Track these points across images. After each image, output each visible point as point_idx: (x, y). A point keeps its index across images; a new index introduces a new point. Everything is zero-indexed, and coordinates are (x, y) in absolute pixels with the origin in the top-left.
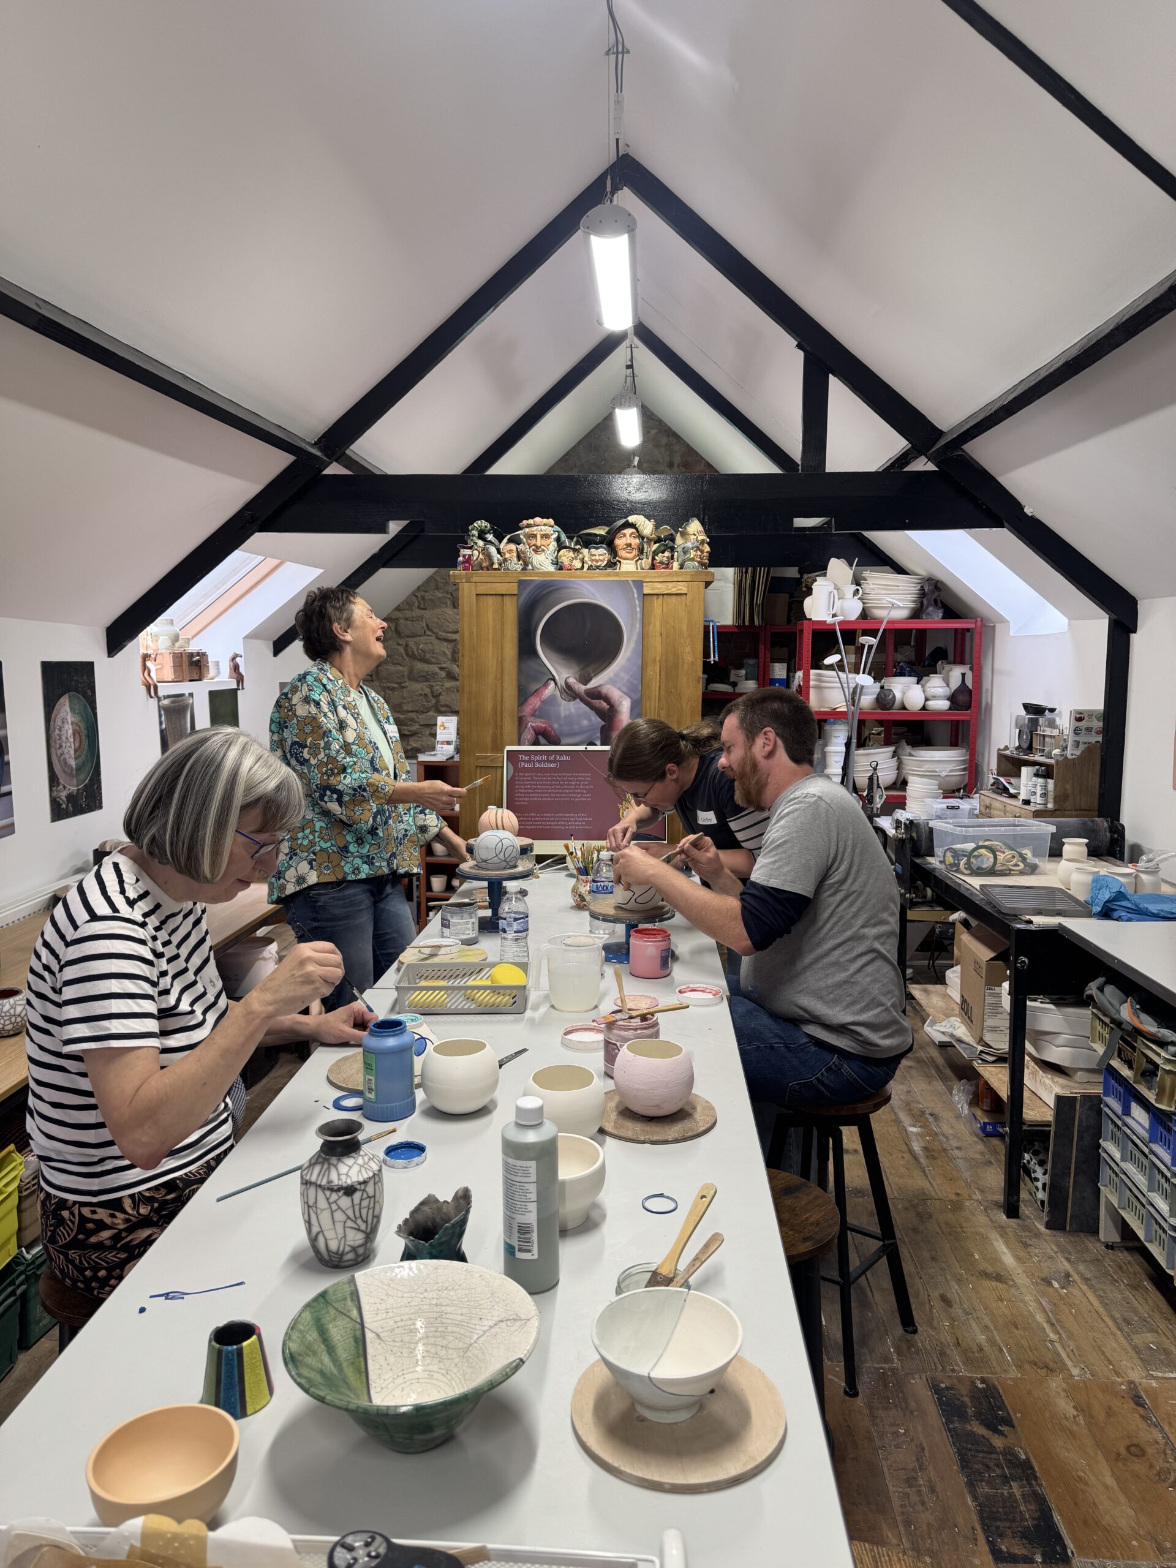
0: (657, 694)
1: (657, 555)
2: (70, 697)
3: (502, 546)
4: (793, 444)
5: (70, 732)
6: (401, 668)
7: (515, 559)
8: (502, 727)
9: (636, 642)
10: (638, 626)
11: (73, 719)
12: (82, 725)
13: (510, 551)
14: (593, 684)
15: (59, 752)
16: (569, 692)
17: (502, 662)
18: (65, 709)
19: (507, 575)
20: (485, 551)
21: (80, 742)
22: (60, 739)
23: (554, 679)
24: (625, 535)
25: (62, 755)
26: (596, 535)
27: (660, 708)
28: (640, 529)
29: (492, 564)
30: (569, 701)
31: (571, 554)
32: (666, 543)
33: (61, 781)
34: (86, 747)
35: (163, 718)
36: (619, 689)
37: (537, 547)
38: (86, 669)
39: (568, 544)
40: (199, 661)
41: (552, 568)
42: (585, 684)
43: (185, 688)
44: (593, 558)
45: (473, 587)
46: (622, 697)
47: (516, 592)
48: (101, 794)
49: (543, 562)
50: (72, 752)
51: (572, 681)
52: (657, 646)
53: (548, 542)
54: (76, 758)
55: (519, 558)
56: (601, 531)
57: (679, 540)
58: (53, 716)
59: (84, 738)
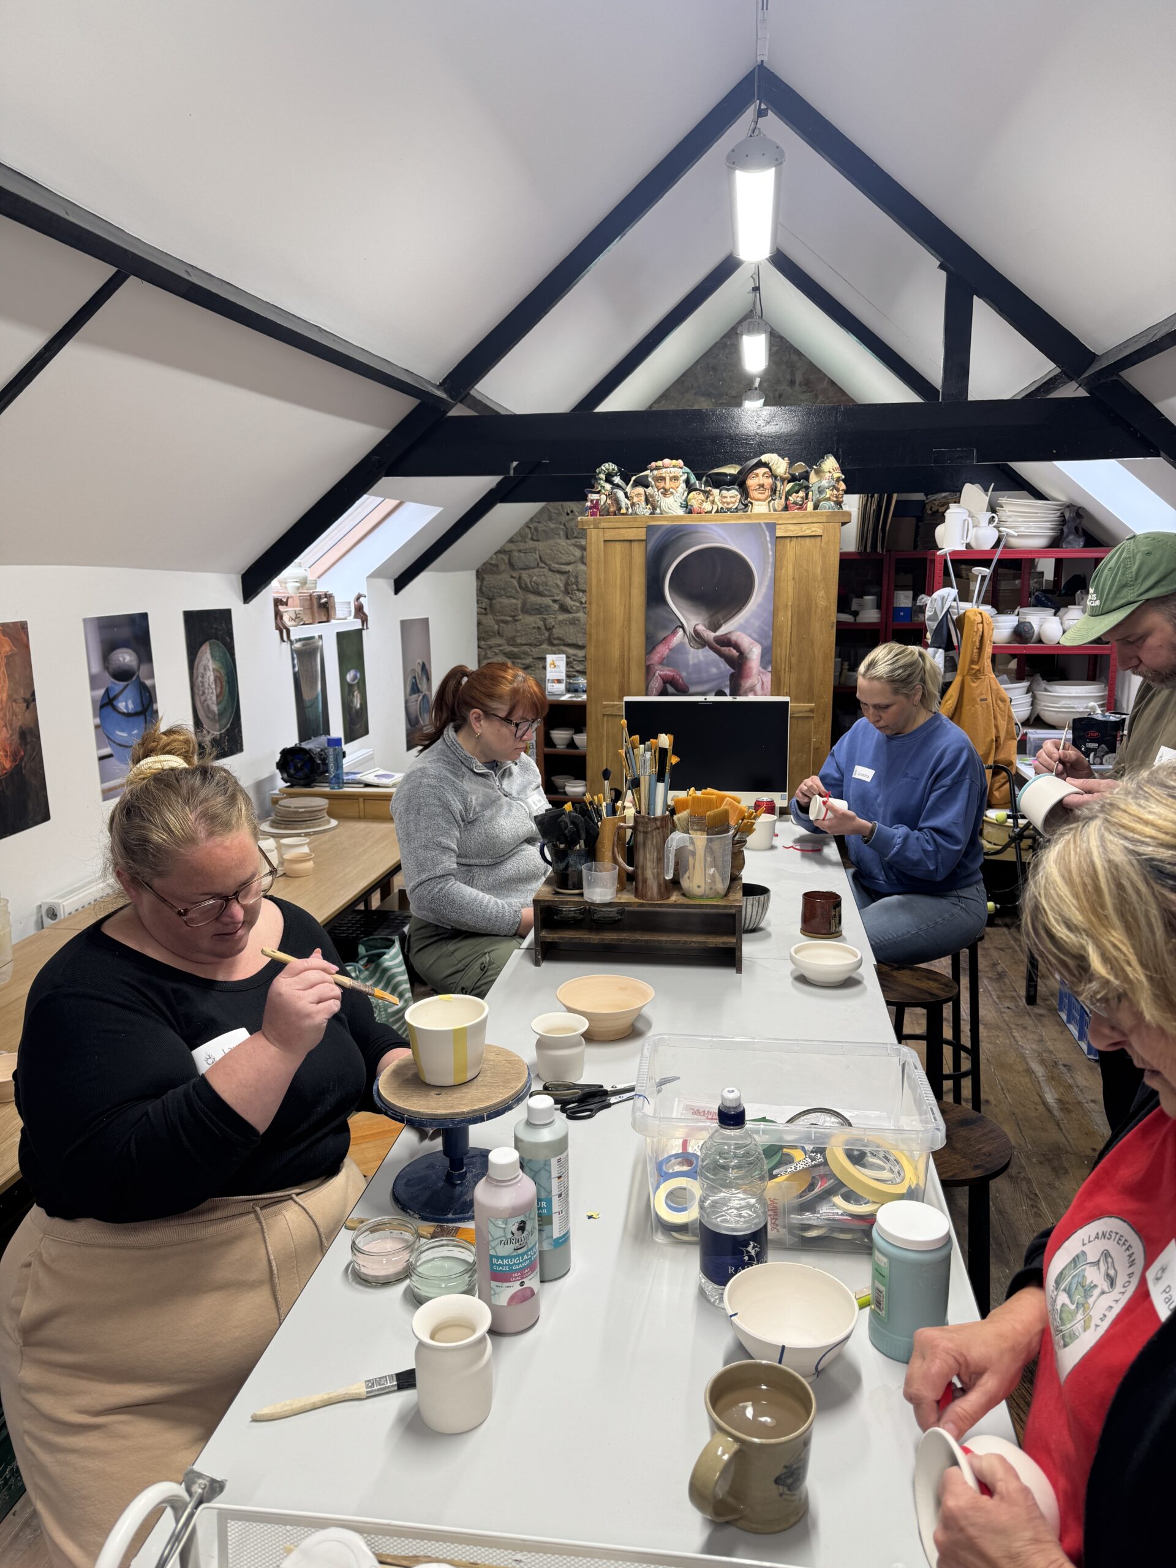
0: (788, 640)
1: (791, 495)
2: (210, 645)
3: (628, 489)
4: (934, 369)
5: (212, 678)
6: (514, 601)
7: (643, 503)
8: (629, 675)
9: (768, 587)
10: (770, 570)
11: (214, 666)
12: (223, 672)
13: (639, 495)
14: (722, 631)
15: (203, 698)
16: (699, 640)
17: (630, 608)
18: (207, 657)
19: (635, 520)
20: (611, 496)
21: (222, 688)
22: (203, 686)
23: (682, 627)
24: (757, 475)
25: (205, 700)
26: (725, 475)
27: (791, 654)
28: (773, 468)
29: (620, 509)
30: (698, 648)
31: (702, 496)
32: (800, 481)
33: (205, 726)
34: (227, 693)
35: (296, 661)
36: (750, 636)
37: (666, 490)
38: (225, 616)
39: (698, 487)
40: (327, 603)
41: (681, 512)
42: (715, 630)
43: (313, 630)
44: (724, 500)
45: (601, 534)
46: (752, 644)
47: (644, 538)
48: (241, 737)
49: (672, 506)
50: (214, 698)
51: (701, 628)
52: (789, 590)
53: (677, 483)
54: (218, 704)
55: (647, 501)
56: (732, 470)
57: (813, 478)
58: (196, 663)
59: (224, 683)
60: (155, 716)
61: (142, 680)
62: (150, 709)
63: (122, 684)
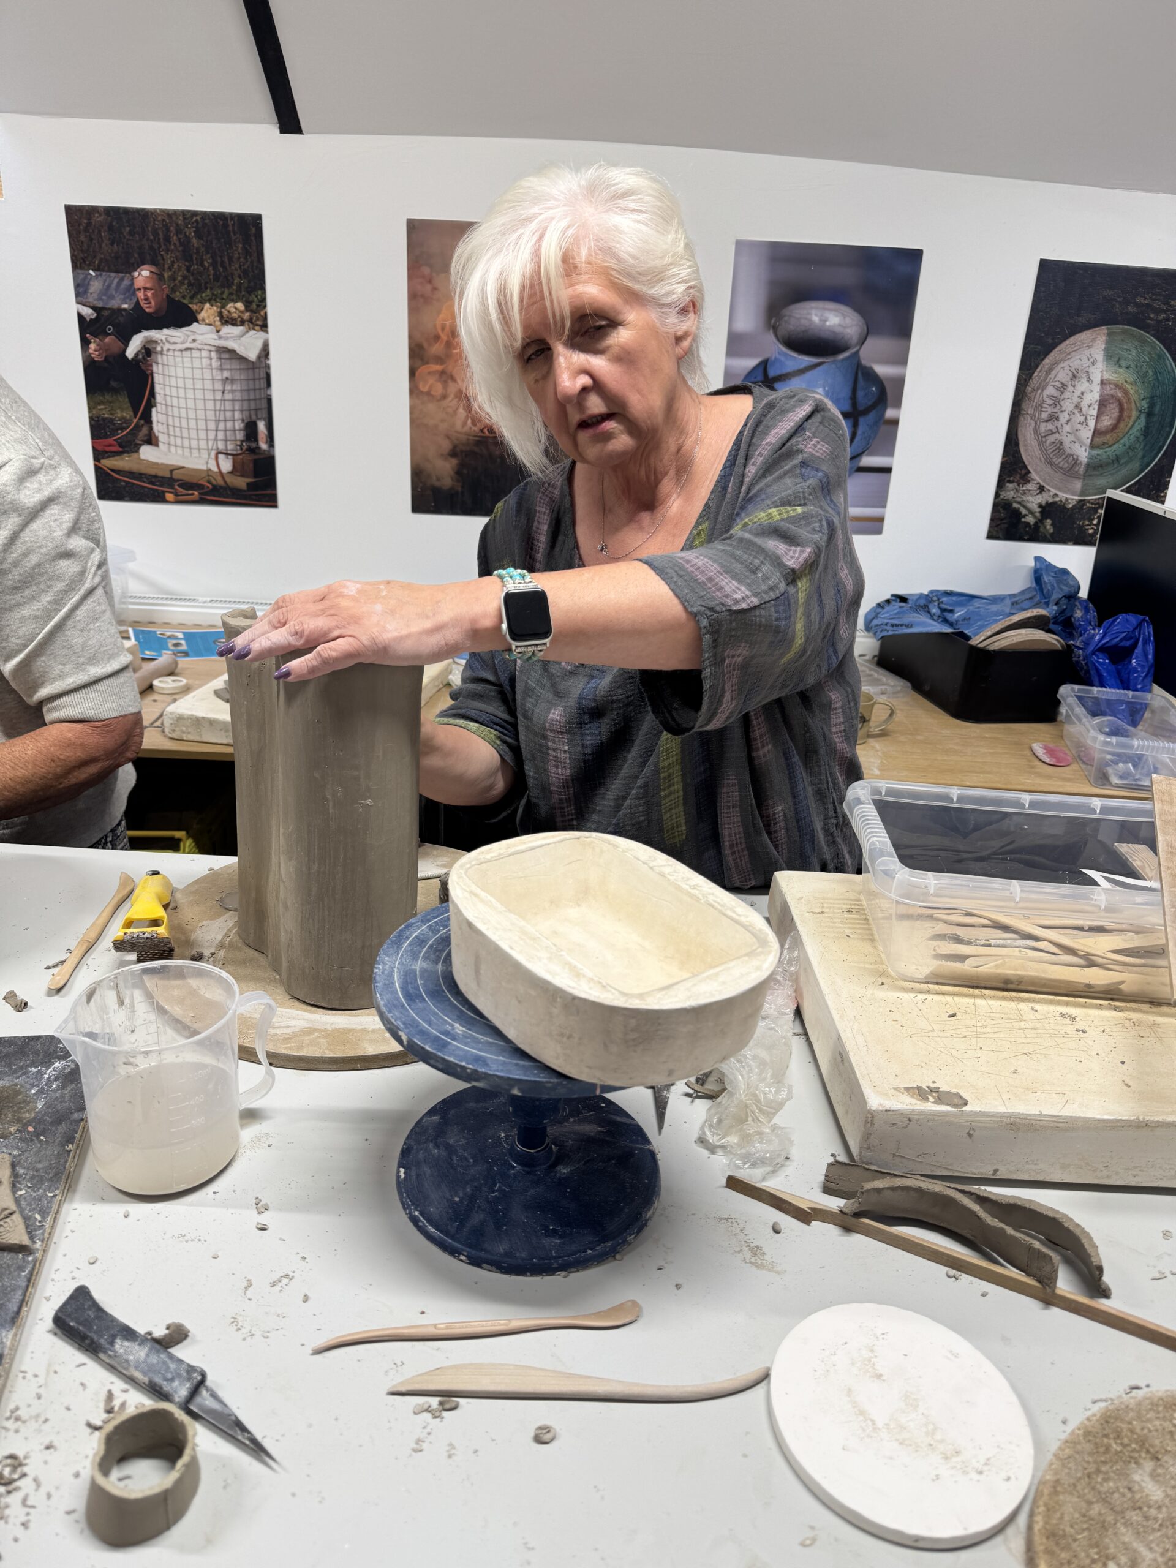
2: (1109, 334)
5: (1093, 395)
11: (1107, 375)
15: (1044, 428)
18: (1091, 355)
21: (1120, 419)
22: (1057, 402)
33: (1034, 475)
34: (1132, 431)
50: (1087, 434)
54: (1092, 446)
58: (1047, 361)
59: (1134, 414)
60: (884, 429)
61: (864, 362)
62: (872, 416)
63: (806, 360)
